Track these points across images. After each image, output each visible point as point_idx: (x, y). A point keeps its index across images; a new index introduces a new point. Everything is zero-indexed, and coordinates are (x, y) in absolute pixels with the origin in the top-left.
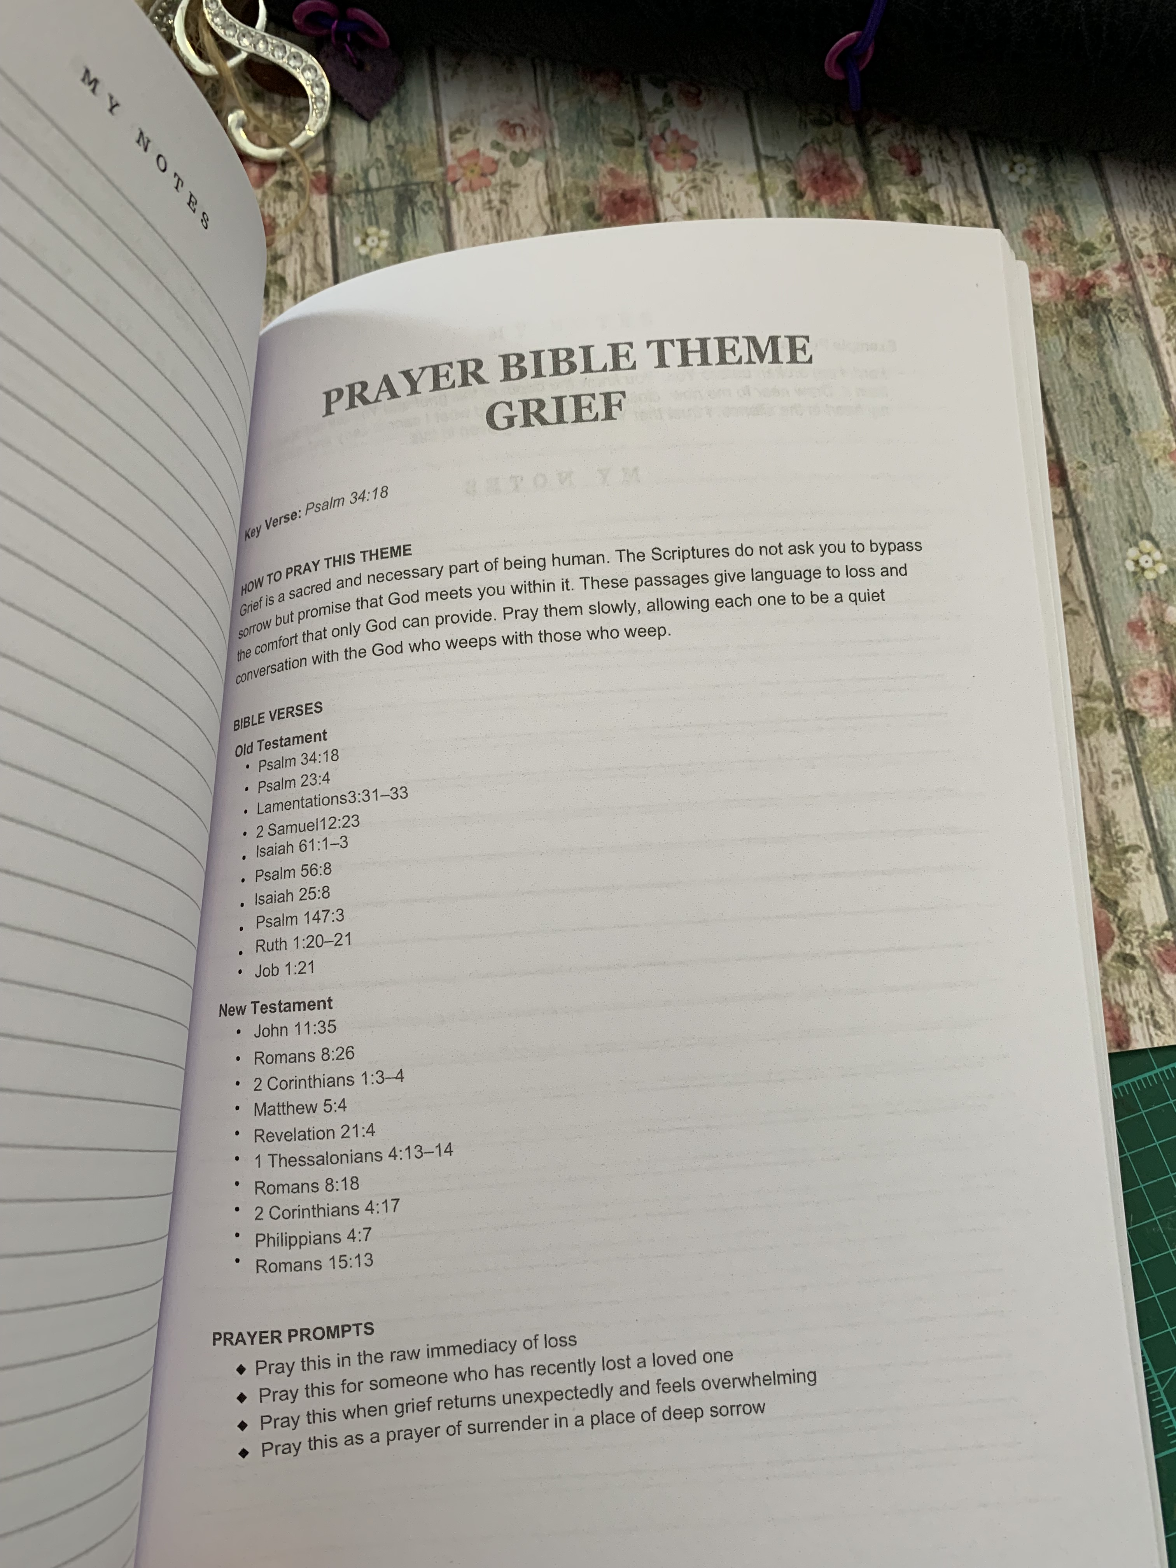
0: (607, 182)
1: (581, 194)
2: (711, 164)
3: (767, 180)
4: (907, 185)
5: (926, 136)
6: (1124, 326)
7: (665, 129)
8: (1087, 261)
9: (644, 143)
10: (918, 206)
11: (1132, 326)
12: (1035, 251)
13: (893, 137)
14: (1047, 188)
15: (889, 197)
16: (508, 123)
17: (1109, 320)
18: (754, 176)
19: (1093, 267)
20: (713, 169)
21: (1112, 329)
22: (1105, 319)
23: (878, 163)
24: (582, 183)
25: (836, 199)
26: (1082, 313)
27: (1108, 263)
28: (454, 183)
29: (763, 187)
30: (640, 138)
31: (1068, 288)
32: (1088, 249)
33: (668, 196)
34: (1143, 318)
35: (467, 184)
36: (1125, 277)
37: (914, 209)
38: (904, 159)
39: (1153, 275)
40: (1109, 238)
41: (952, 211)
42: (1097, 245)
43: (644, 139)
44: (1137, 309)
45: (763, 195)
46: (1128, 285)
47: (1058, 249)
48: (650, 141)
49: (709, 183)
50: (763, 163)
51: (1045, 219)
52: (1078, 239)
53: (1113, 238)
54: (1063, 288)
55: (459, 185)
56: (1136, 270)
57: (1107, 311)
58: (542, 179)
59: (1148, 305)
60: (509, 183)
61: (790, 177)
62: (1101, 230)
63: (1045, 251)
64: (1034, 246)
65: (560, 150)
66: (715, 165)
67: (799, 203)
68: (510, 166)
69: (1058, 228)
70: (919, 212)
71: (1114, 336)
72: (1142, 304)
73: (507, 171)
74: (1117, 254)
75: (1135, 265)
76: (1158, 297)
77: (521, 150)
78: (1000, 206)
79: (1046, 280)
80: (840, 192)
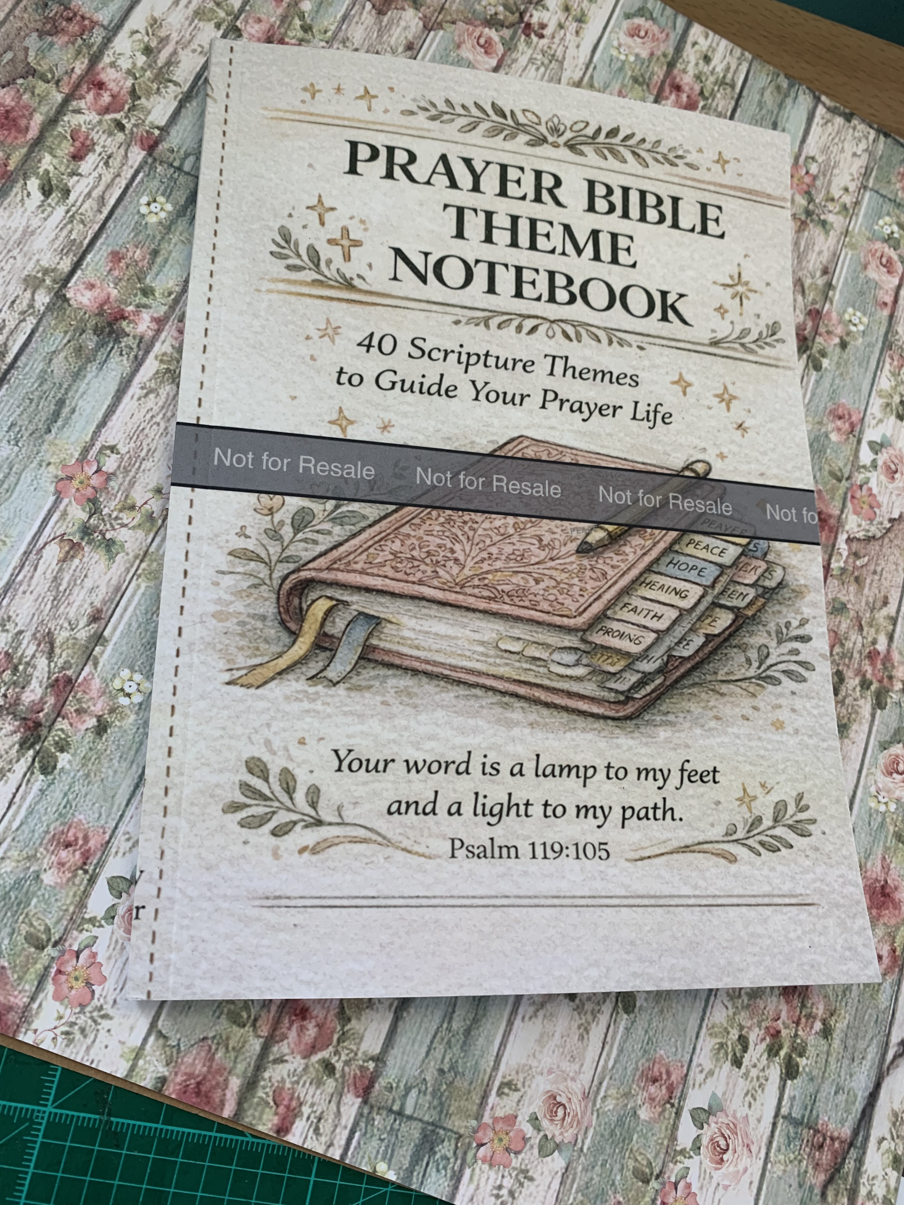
4: (61, 163)
5: (110, 139)
6: (118, 359)
8: (140, 299)
10: (54, 182)
11: (125, 362)
12: (108, 268)
14: (160, 233)
15: (40, 161)
17: (113, 348)
19: (138, 306)
21: (108, 356)
22: (111, 345)
23: (55, 133)
26: (98, 331)
27: (152, 311)
31: (106, 307)
32: (147, 292)
34: (138, 363)
36: (154, 326)
37: (49, 181)
38: (77, 144)
39: (176, 339)
40: (170, 294)
41: (76, 201)
42: (157, 294)
44: (140, 353)
47: (126, 278)
51: (138, 252)
52: (148, 280)
53: (173, 296)
54: (101, 306)
56: (167, 327)
57: (117, 341)
59: (152, 355)
62: (169, 286)
63: (116, 273)
64: (111, 264)
69: (140, 264)
70: (51, 186)
71: (105, 361)
72: (147, 352)
74: (165, 308)
75: (170, 323)
76: (165, 354)
78: (115, 222)
79: (96, 292)
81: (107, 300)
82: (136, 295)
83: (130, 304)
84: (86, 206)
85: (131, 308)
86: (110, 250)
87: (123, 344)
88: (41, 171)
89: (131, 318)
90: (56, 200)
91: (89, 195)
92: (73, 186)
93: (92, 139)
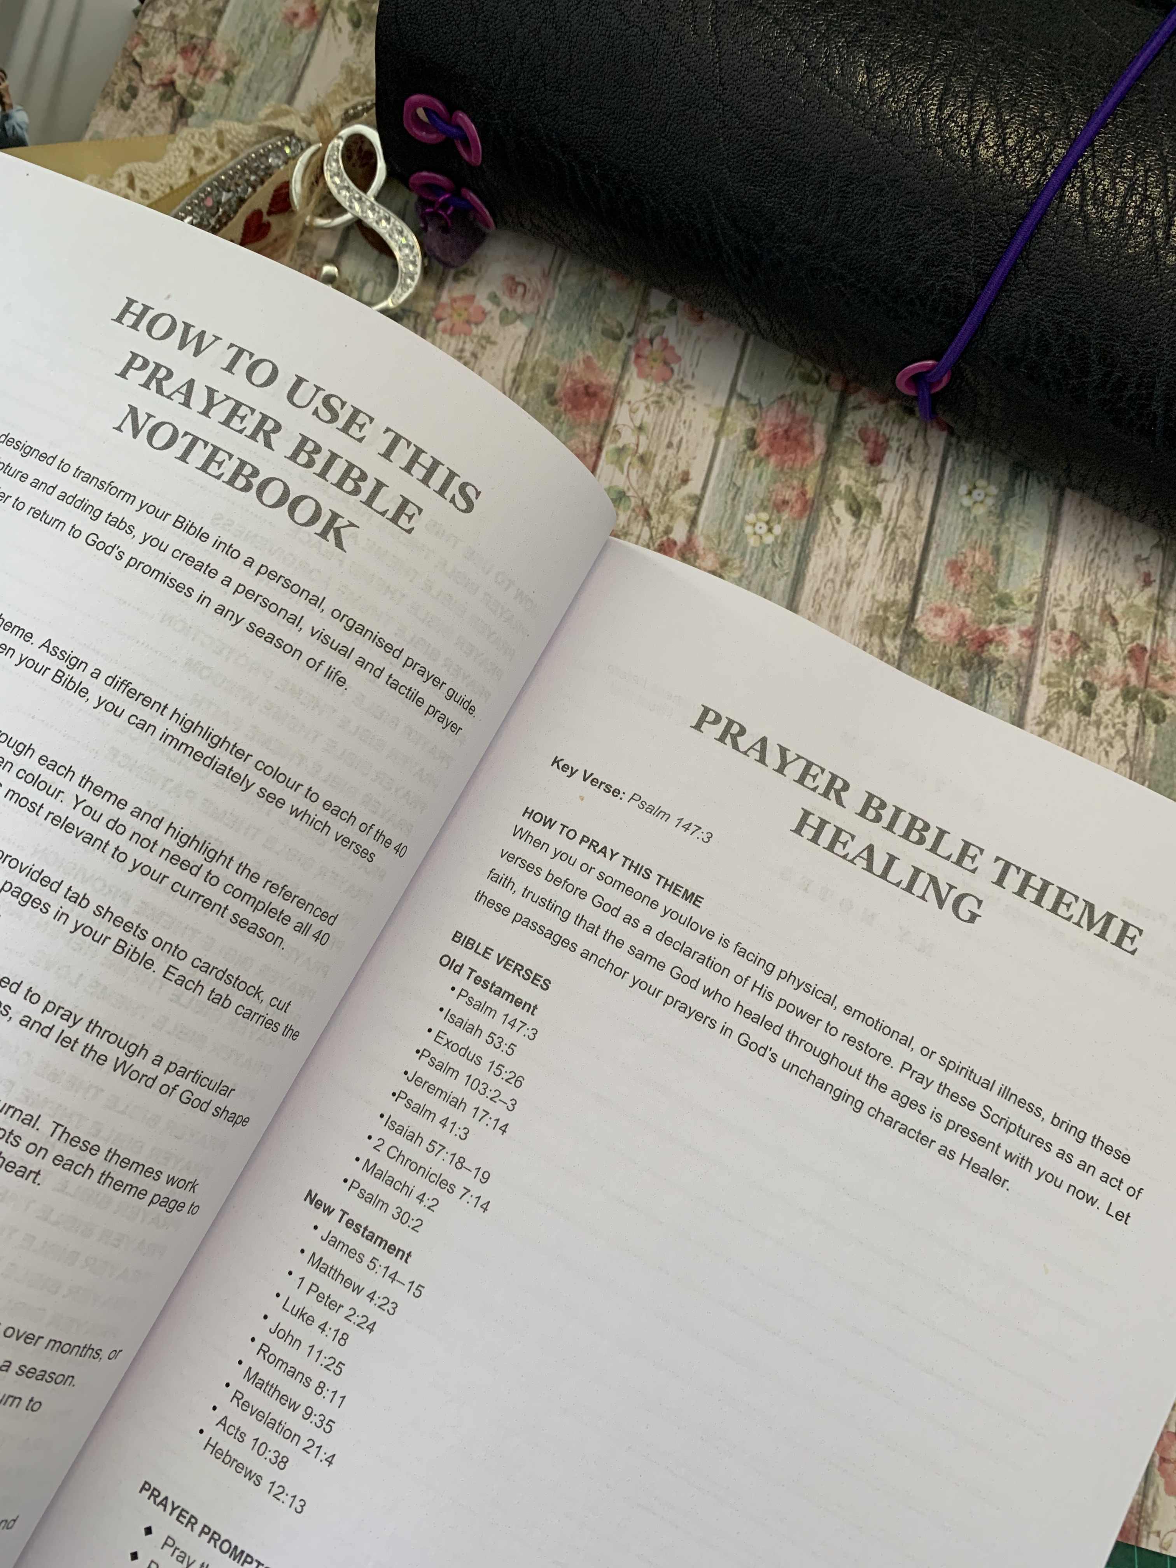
0: (578, 369)
1: (549, 372)
2: (685, 384)
3: (729, 419)
4: (860, 473)
5: (903, 429)
6: (1000, 694)
7: (657, 335)
8: (999, 613)
9: (630, 342)
10: (860, 498)
11: (1009, 696)
12: (951, 584)
13: (870, 418)
14: (994, 524)
15: (837, 478)
16: (513, 278)
17: (989, 682)
18: (719, 411)
19: (1000, 622)
20: (683, 390)
21: (987, 692)
22: (986, 679)
23: (843, 439)
24: (554, 362)
25: (785, 462)
26: (965, 665)
27: (1017, 623)
28: (439, 320)
29: (722, 424)
30: (630, 335)
31: (965, 634)
32: (1004, 601)
33: (629, 403)
34: (1024, 693)
35: (449, 326)
36: (1026, 642)
37: (855, 498)
38: (870, 445)
39: (1056, 652)
40: (1030, 598)
41: (890, 514)
42: (1016, 601)
43: (633, 337)
44: (1022, 680)
45: (718, 434)
46: (1026, 652)
47: (975, 591)
48: (638, 341)
49: (674, 403)
50: (734, 401)
51: (978, 555)
52: (1000, 587)
53: (1035, 599)
54: (959, 632)
55: (441, 325)
56: (1041, 639)
57: (991, 671)
58: (520, 346)
59: (1036, 680)
60: (488, 339)
61: (754, 425)
62: (1027, 586)
63: (962, 588)
64: (953, 579)
65: (549, 322)
66: (688, 387)
67: (748, 453)
68: (497, 322)
69: (985, 569)
70: (859, 504)
71: (986, 700)
72: (1030, 677)
73: (492, 326)
74: (1030, 617)
75: (1043, 634)
76: (1049, 675)
77: (514, 310)
78: (940, 526)
79: (948, 617)
80: (793, 456)
81: (963, 625)
82: (993, 609)
83: (991, 622)
84: (903, 516)
85: (992, 627)
86: (945, 561)
87: (999, 674)
88: (842, 488)
89: (998, 638)
90: (869, 519)
91: (901, 502)
92: (882, 496)
93: (884, 435)
